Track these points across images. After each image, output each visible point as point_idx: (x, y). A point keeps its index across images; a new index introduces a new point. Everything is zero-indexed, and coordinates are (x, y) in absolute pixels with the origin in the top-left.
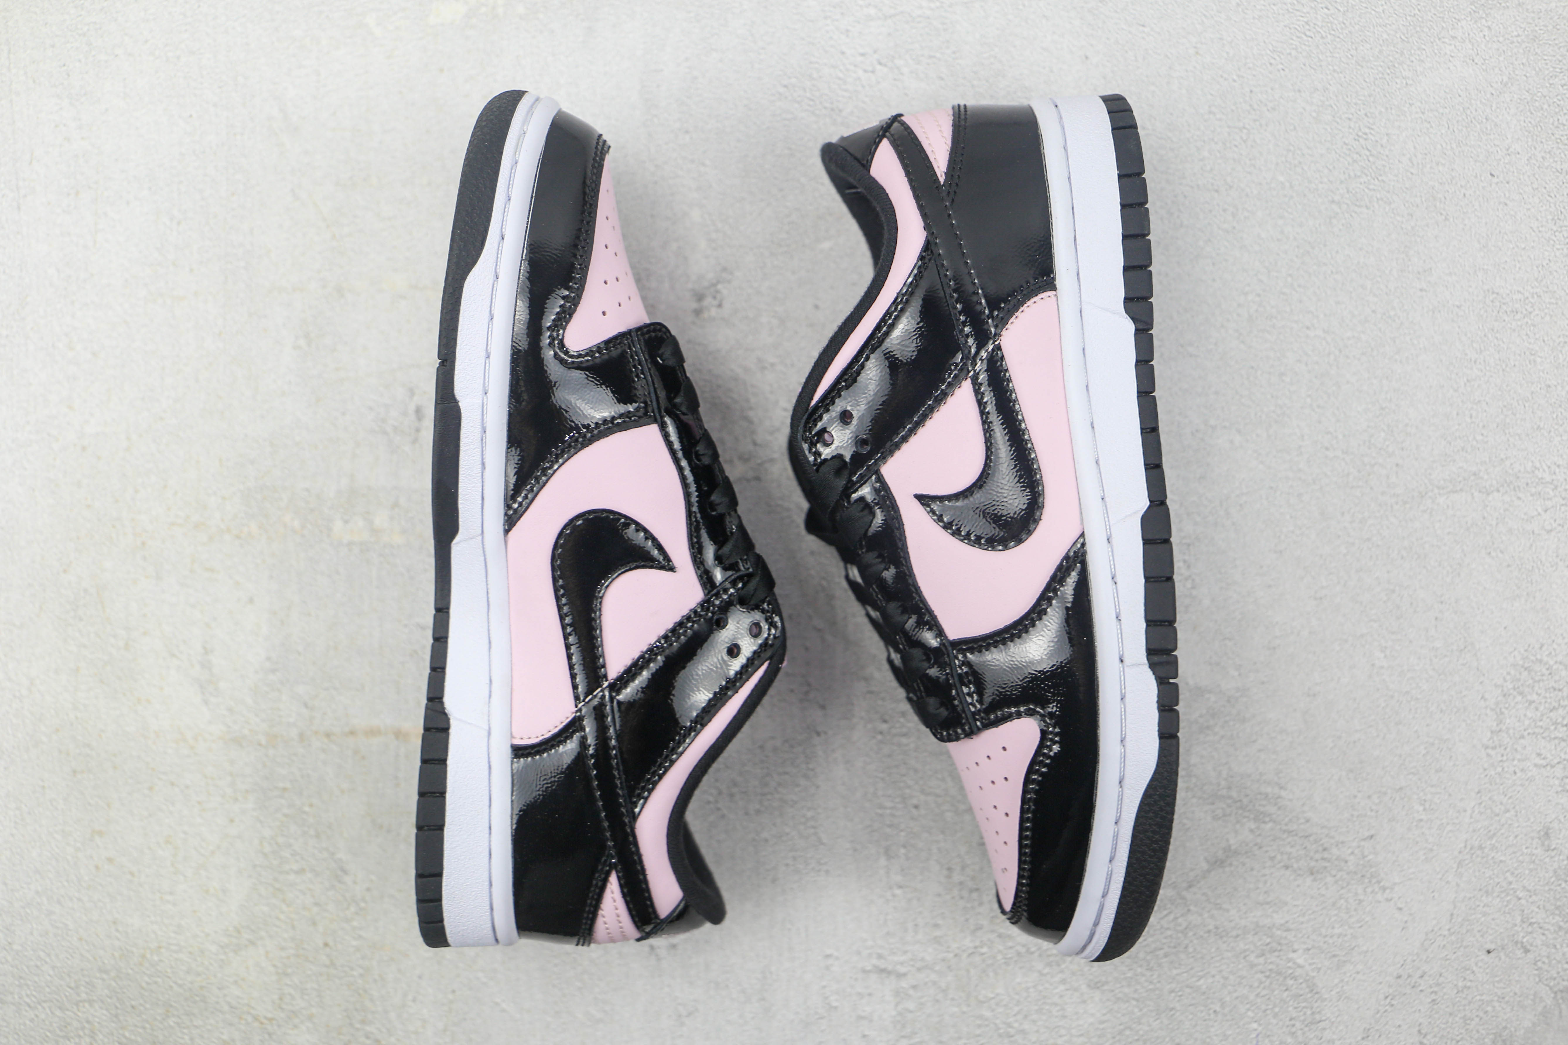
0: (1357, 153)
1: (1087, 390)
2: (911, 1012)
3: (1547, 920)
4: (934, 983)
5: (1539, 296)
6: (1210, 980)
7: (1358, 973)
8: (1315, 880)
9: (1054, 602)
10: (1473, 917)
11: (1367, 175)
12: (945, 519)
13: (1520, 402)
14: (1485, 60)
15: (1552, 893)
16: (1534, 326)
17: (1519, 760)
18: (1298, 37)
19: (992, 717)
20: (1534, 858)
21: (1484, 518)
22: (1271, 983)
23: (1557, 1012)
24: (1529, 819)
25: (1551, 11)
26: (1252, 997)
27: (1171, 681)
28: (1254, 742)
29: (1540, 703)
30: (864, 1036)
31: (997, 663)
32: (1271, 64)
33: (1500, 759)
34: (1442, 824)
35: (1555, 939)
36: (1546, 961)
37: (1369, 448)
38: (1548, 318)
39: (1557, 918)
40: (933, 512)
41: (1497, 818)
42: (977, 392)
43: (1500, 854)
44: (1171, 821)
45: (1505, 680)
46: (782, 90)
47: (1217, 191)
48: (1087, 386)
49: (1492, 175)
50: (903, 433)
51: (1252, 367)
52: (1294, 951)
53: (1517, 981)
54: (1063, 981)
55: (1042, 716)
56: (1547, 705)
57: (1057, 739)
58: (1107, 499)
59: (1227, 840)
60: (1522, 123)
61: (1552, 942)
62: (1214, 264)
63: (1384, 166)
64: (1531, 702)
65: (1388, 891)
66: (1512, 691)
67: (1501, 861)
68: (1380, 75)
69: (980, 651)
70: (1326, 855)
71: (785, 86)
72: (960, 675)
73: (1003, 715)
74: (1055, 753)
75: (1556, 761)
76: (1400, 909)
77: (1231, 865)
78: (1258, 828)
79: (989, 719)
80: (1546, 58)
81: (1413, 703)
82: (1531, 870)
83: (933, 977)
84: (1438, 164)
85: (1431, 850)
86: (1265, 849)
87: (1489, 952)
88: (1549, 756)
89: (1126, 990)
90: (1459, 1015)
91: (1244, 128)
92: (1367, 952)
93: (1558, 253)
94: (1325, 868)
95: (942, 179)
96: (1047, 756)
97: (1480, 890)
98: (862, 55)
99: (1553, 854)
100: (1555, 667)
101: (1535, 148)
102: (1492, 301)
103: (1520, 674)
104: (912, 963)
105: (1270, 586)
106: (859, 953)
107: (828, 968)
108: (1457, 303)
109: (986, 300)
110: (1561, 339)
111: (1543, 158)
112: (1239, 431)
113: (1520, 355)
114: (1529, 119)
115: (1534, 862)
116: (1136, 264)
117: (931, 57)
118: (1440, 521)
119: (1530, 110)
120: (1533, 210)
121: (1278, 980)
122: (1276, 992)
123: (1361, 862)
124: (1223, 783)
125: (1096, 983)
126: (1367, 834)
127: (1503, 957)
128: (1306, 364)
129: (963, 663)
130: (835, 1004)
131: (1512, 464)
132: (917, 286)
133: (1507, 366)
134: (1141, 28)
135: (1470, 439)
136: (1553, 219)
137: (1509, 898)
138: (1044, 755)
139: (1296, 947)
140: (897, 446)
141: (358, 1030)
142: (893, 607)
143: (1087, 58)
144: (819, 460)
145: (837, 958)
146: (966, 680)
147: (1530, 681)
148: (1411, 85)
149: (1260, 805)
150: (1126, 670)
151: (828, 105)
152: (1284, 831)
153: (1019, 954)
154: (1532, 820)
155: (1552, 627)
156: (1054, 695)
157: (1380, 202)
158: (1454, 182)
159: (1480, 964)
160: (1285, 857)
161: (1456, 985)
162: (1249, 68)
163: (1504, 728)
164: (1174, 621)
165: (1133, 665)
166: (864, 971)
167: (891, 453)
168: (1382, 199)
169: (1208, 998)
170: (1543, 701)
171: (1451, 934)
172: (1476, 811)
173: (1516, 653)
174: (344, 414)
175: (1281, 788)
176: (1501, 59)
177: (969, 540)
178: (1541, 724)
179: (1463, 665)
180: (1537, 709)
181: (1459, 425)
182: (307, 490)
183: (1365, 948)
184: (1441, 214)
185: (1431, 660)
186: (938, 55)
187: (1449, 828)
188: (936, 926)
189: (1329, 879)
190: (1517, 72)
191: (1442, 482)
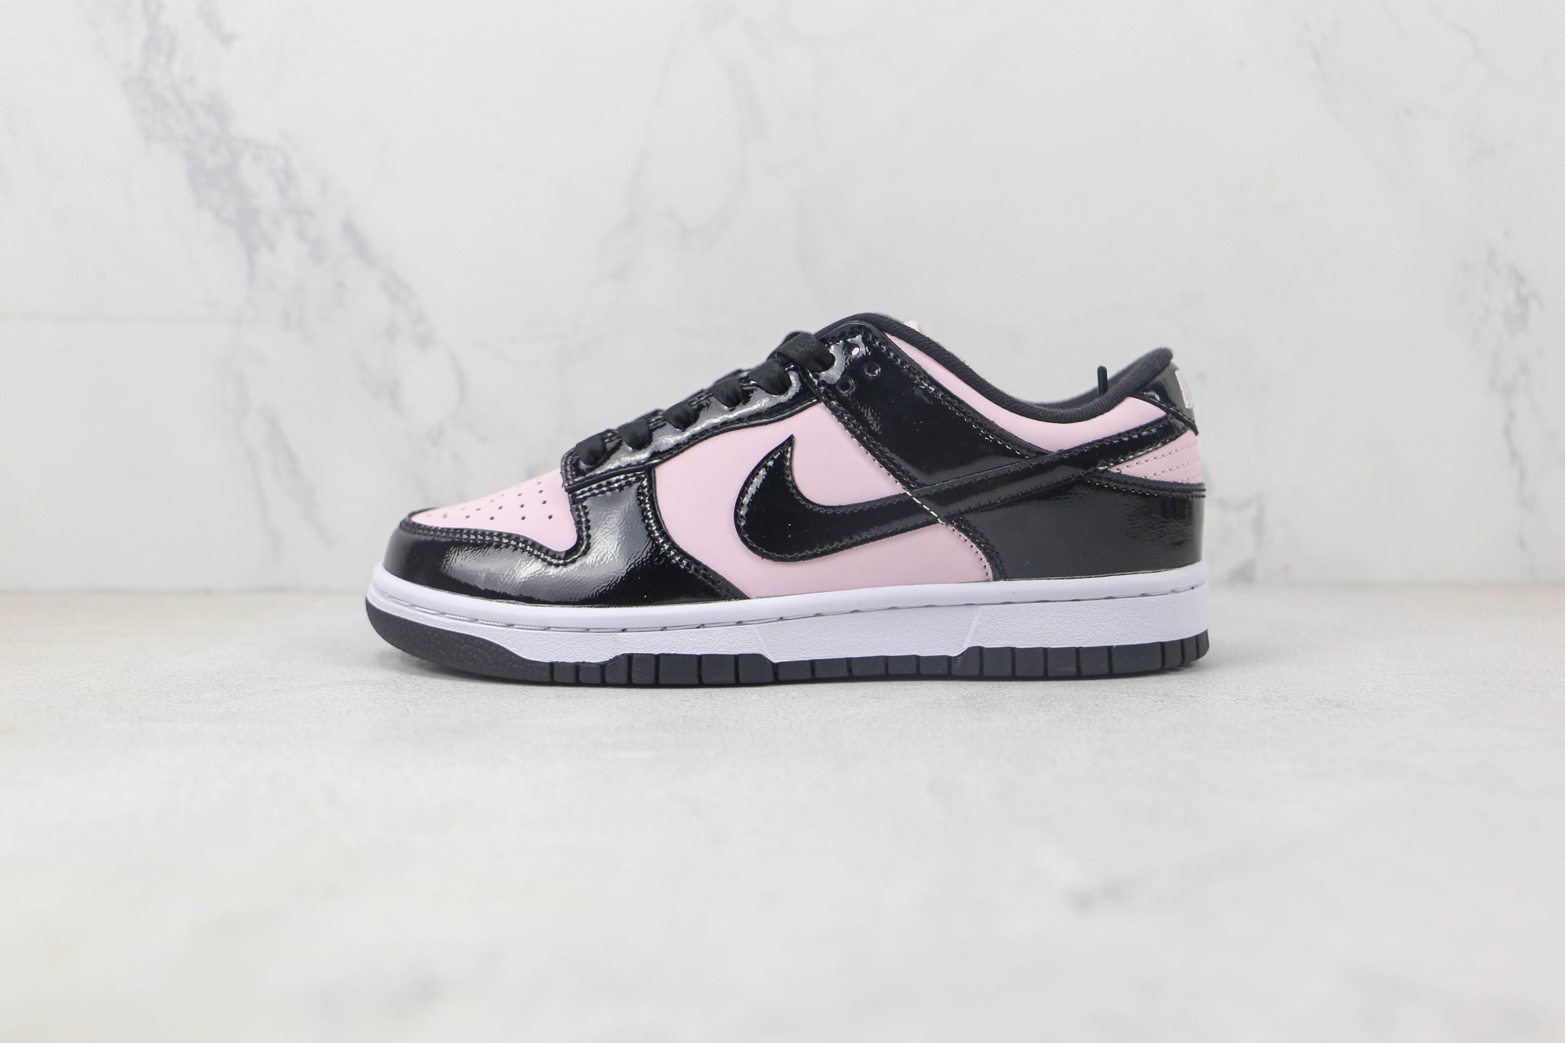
12: (769, 464)
42: (892, 500)
58: (781, 623)
95: (1114, 470)
116: (1018, 663)
140: (841, 419)
150: (615, 635)
165: (620, 641)
167: (836, 414)
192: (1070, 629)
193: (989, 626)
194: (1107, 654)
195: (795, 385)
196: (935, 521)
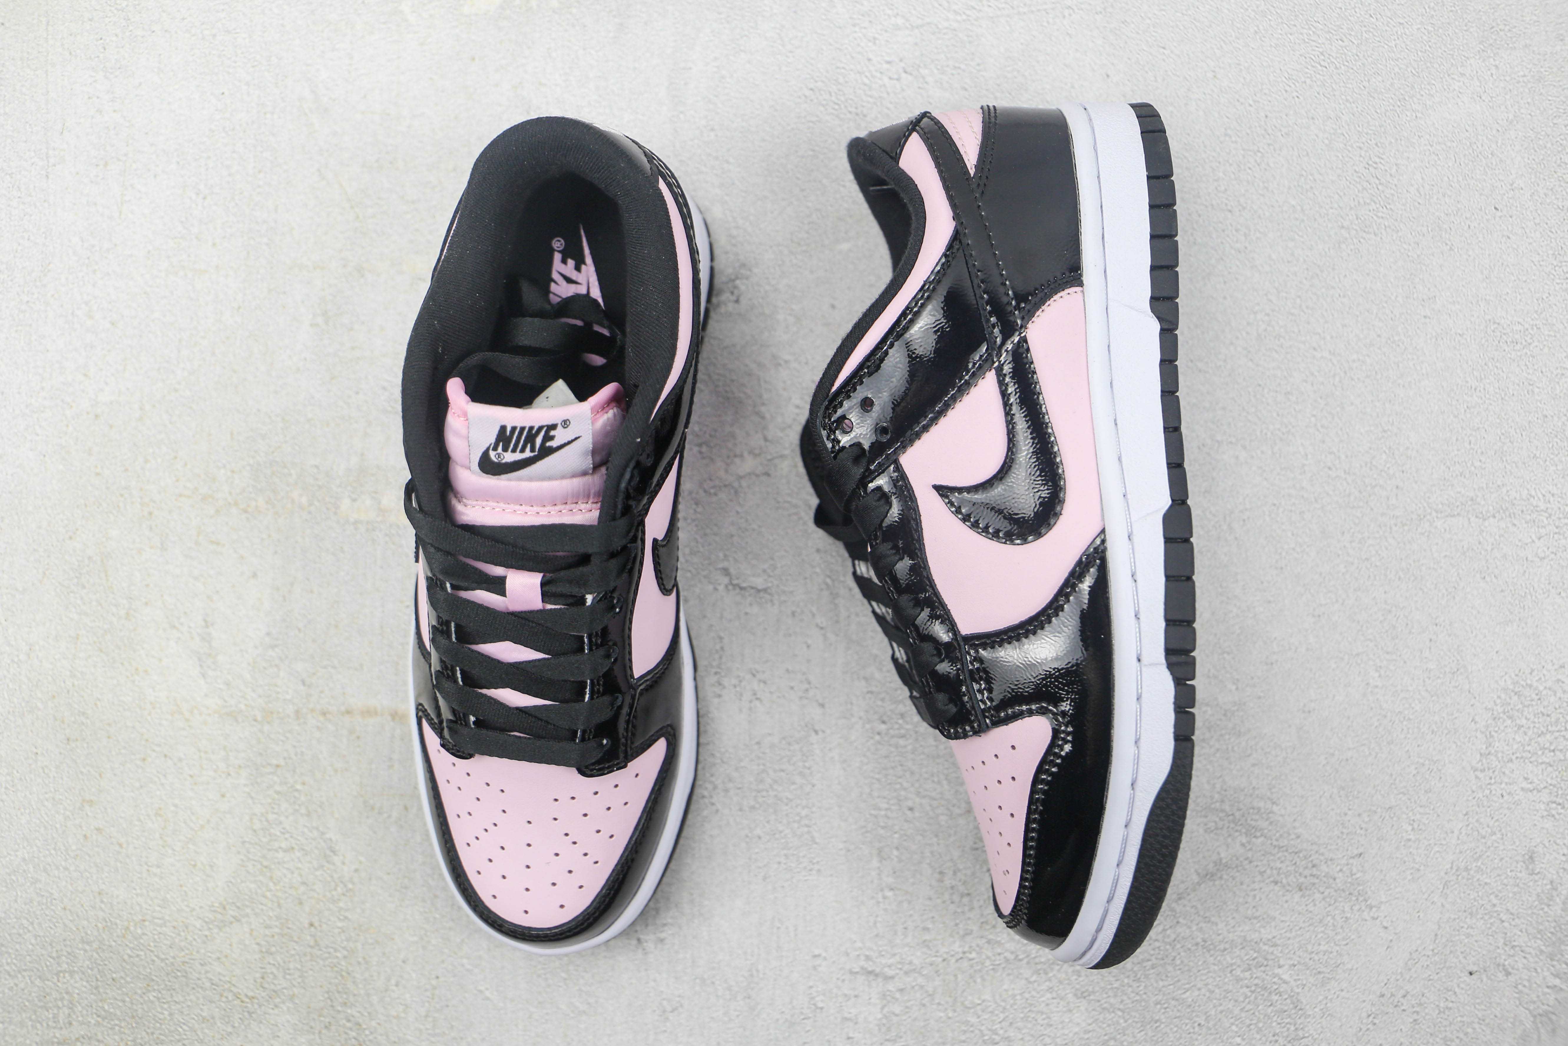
0: (1367, 181)
1: (1112, 387)
2: (897, 1015)
3: (1529, 944)
4: (922, 987)
5: (1539, 328)
6: (1196, 993)
7: (1342, 990)
8: (1303, 896)
9: (1071, 598)
10: (1457, 938)
11: (1375, 203)
12: (963, 511)
13: (1518, 431)
14: (1491, 97)
15: (1535, 916)
16: (1534, 357)
17: (1506, 784)
18: (1313, 67)
19: (1002, 714)
20: (1518, 881)
21: (1480, 543)
22: (1256, 998)
23: (1535, 1037)
24: (1514, 843)
25: (1556, 53)
26: (1237, 1011)
27: (1188, 682)
28: (1249, 756)
29: (1529, 728)
30: (849, 1038)
31: (1011, 659)
32: (1286, 91)
33: (1488, 781)
34: (1430, 845)
35: (1536, 962)
36: (1527, 984)
37: (1371, 469)
38: (1546, 350)
39: (1539, 942)
40: (951, 503)
41: (1483, 841)
42: (1001, 383)
43: (1485, 876)
44: (1182, 825)
45: (1496, 704)
46: (808, 93)
47: (1230, 211)
48: (1111, 383)
49: (1496, 208)
50: (924, 423)
51: (1260, 385)
52: (1280, 967)
53: (1498, 1004)
54: (1050, 989)
55: (1054, 714)
56: (1535, 730)
57: (1069, 738)
58: (1129, 496)
59: (1219, 853)
60: (1526, 160)
61: (1533, 965)
62: (1225, 282)
63: (1393, 195)
64: (1520, 727)
65: (1374, 909)
66: (1501, 715)
67: (1486, 883)
68: (1391, 107)
69: (993, 647)
70: (1315, 871)
71: (812, 89)
72: (971, 671)
73: (1014, 713)
74: (1067, 753)
75: (1542, 786)
76: (1386, 928)
77: (1221, 878)
78: (1249, 842)
79: (999, 716)
80: (1550, 98)
81: (1405, 723)
82: (1515, 894)
83: (921, 980)
84: (1444, 196)
85: (1418, 870)
86: (1255, 863)
87: (1471, 974)
88: (1536, 780)
89: (1112, 1000)
90: (1440, 1036)
91: (1259, 151)
92: (1352, 969)
93: (1557, 288)
94: (1314, 884)
95: (972, 172)
96: (1058, 756)
97: (1465, 911)
98: (889, 62)
99: (1537, 878)
100: (1544, 692)
101: (1538, 185)
102: (1493, 331)
103: (1510, 698)
104: (900, 966)
105: (1270, 602)
106: (847, 954)
107: (815, 968)
108: (1460, 331)
109: (1014, 292)
110: (1559, 371)
111: (1545, 194)
112: (1244, 447)
113: (1518, 385)
114: (1533, 157)
115: (1518, 885)
116: (1163, 264)
117: (955, 68)
118: (1437, 544)
119: (1534, 148)
120: (1534, 244)
121: (1263, 995)
122: (1260, 1007)
123: (1350, 880)
124: (1217, 796)
125: (1083, 992)
126: (1356, 852)
127: (1485, 979)
128: (1312, 385)
129: (975, 659)
130: (820, 1005)
131: (1508, 491)
132: (944, 275)
133: (1506, 394)
134: (1162, 50)
135: (1469, 465)
136: (1553, 254)
137: (1492, 921)
138: (1056, 755)
139: (1282, 962)
140: (918, 436)
141: (339, 1012)
142: (905, 600)
143: (1108, 76)
144: (837, 448)
145: (825, 959)
146: (977, 677)
147: (1520, 706)
148: (1420, 118)
149: (1252, 820)
150: (1144, 669)
151: (853, 110)
152: (1275, 846)
153: (1007, 960)
154: (1517, 843)
155: (1542, 654)
156: (1068, 693)
157: (1388, 229)
158: (1459, 214)
159: (1462, 985)
160: (1275, 872)
161: (1438, 1006)
162: (1265, 94)
163: (1493, 751)
164: (1194, 621)
165: (1150, 665)
166: (851, 972)
167: (911, 442)
168: (1389, 227)
169: (1193, 1011)
170: (1532, 726)
171: (1434, 955)
172: (1464, 833)
173: (1507, 677)
174: (357, 393)
175: (1274, 803)
176: (1508, 97)
177: (988, 532)
178: (1529, 748)
179: (1456, 687)
180: (1525, 734)
181: (1458, 450)
182: (317, 467)
183: (1350, 966)
184: (1447, 244)
185: (1424, 681)
186: (963, 66)
187: (1436, 849)
188: (926, 929)
189: (1317, 896)
190: (1522, 111)
191: (1440, 506)
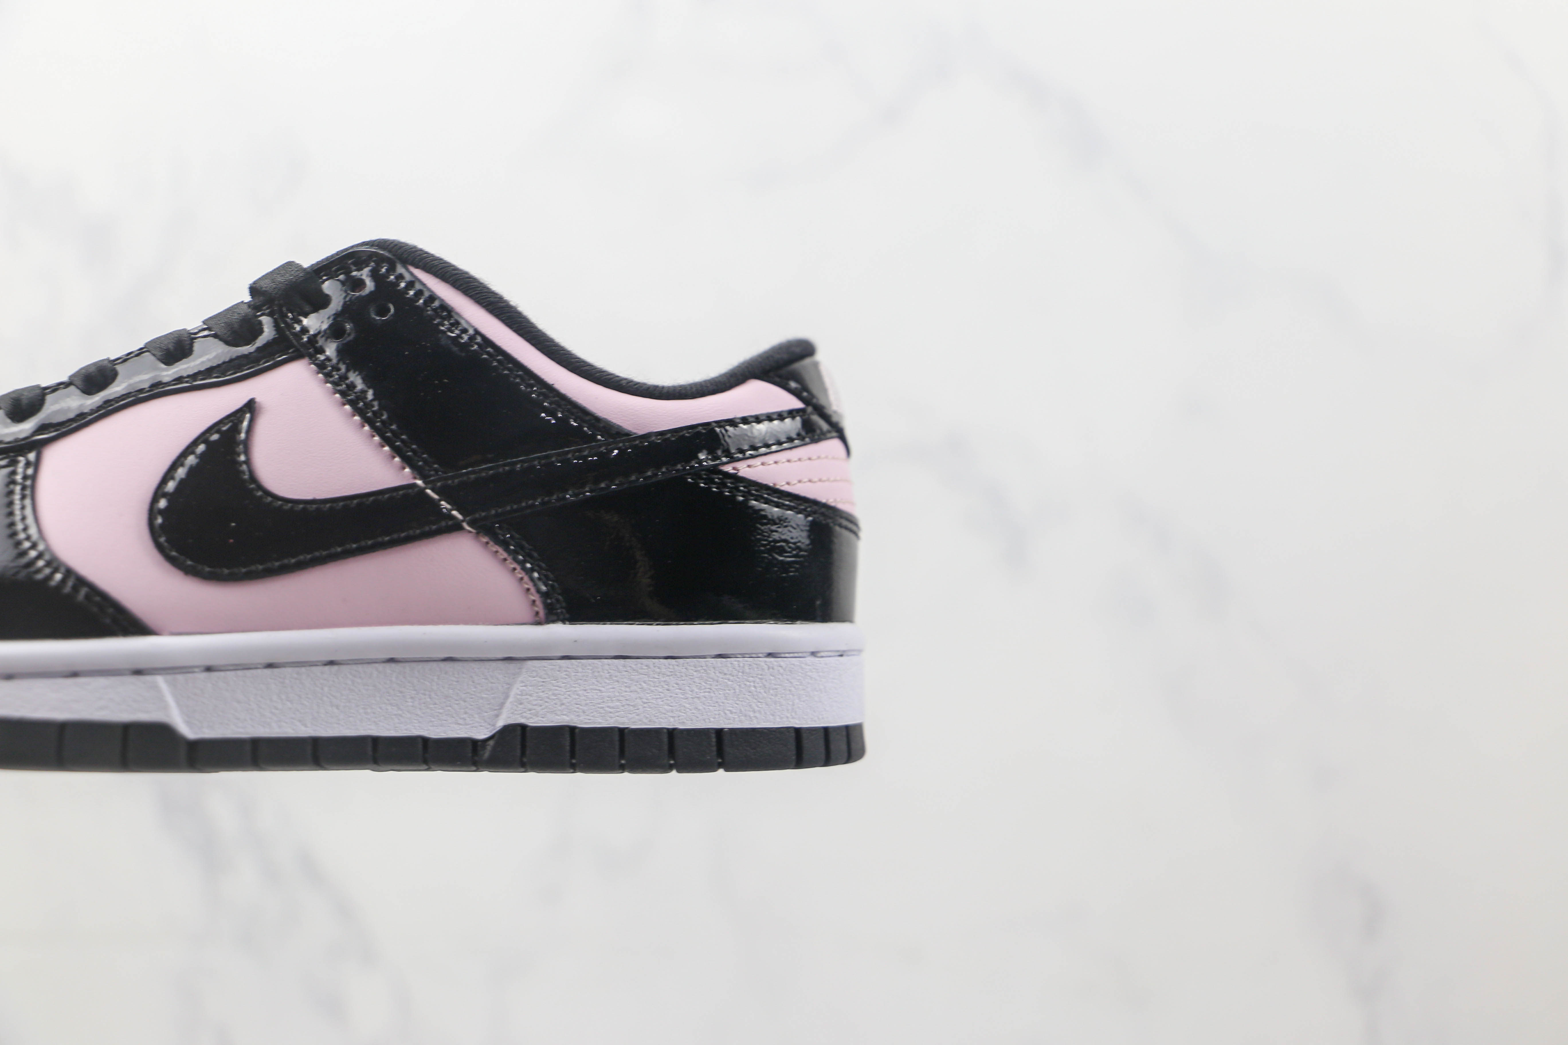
192: (660, 700)
193: (537, 693)
194: (714, 740)
195: (268, 332)
196: (456, 527)
